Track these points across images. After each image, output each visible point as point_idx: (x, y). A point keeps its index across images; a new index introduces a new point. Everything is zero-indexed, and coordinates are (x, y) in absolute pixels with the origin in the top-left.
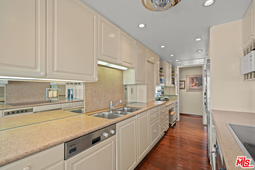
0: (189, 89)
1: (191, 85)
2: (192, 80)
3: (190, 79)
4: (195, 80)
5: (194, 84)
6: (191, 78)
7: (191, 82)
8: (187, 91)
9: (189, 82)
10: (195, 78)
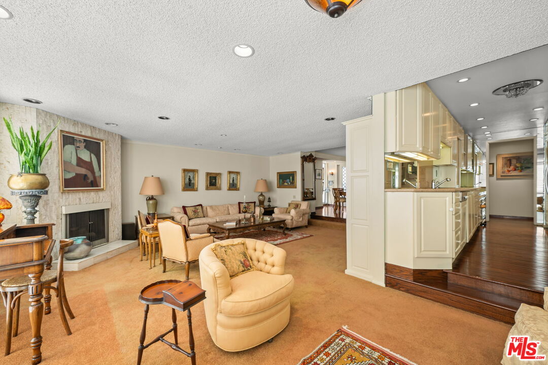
0: (502, 176)
1: (506, 169)
2: (508, 162)
3: (504, 160)
4: (514, 162)
5: (512, 167)
6: (506, 158)
7: (506, 164)
8: (498, 179)
9: (503, 165)
10: (514, 158)
